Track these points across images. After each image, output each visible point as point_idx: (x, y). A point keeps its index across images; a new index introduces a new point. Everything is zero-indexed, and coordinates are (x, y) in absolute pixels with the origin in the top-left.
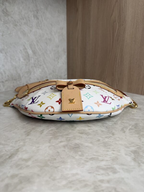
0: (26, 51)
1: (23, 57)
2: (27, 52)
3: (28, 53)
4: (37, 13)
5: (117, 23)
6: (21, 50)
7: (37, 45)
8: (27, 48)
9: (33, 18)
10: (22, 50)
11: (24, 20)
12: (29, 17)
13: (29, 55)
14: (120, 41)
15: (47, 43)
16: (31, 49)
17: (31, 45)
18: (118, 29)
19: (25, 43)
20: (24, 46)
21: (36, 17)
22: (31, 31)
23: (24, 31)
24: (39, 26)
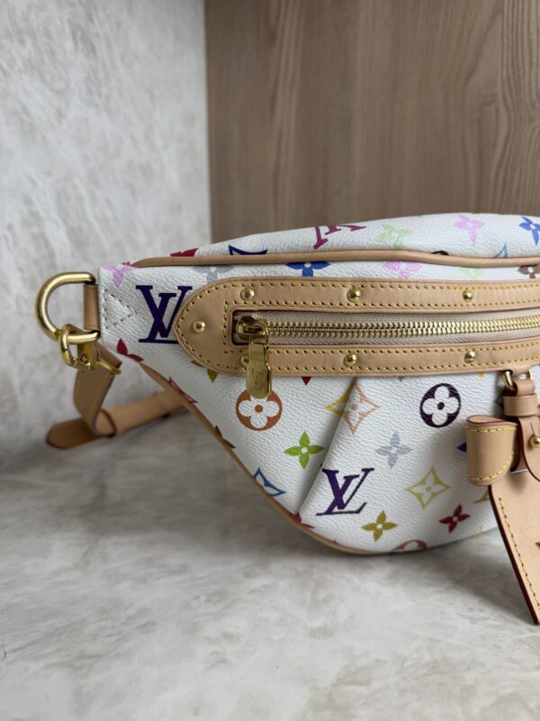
0: (35, 230)
1: (21, 270)
2: (42, 240)
3: (47, 243)
4: (90, 18)
5: (502, 109)
6: (10, 227)
7: (93, 196)
8: (43, 214)
9: (69, 44)
10: (18, 228)
11: (23, 42)
12: (48, 35)
13: (52, 255)
14: (518, 189)
15: (133, 192)
16: (65, 221)
17: (61, 198)
18: (509, 134)
19: (33, 182)
20: (28, 202)
21: (82, 37)
22: (60, 115)
23: (25, 109)
24: (99, 94)
